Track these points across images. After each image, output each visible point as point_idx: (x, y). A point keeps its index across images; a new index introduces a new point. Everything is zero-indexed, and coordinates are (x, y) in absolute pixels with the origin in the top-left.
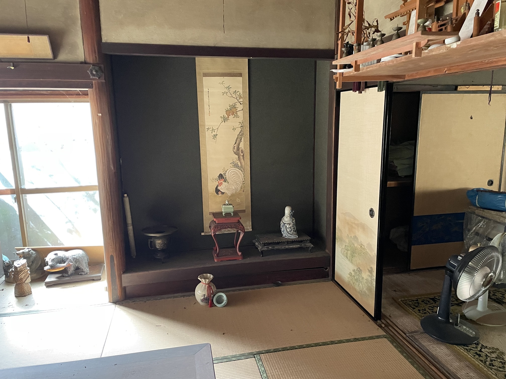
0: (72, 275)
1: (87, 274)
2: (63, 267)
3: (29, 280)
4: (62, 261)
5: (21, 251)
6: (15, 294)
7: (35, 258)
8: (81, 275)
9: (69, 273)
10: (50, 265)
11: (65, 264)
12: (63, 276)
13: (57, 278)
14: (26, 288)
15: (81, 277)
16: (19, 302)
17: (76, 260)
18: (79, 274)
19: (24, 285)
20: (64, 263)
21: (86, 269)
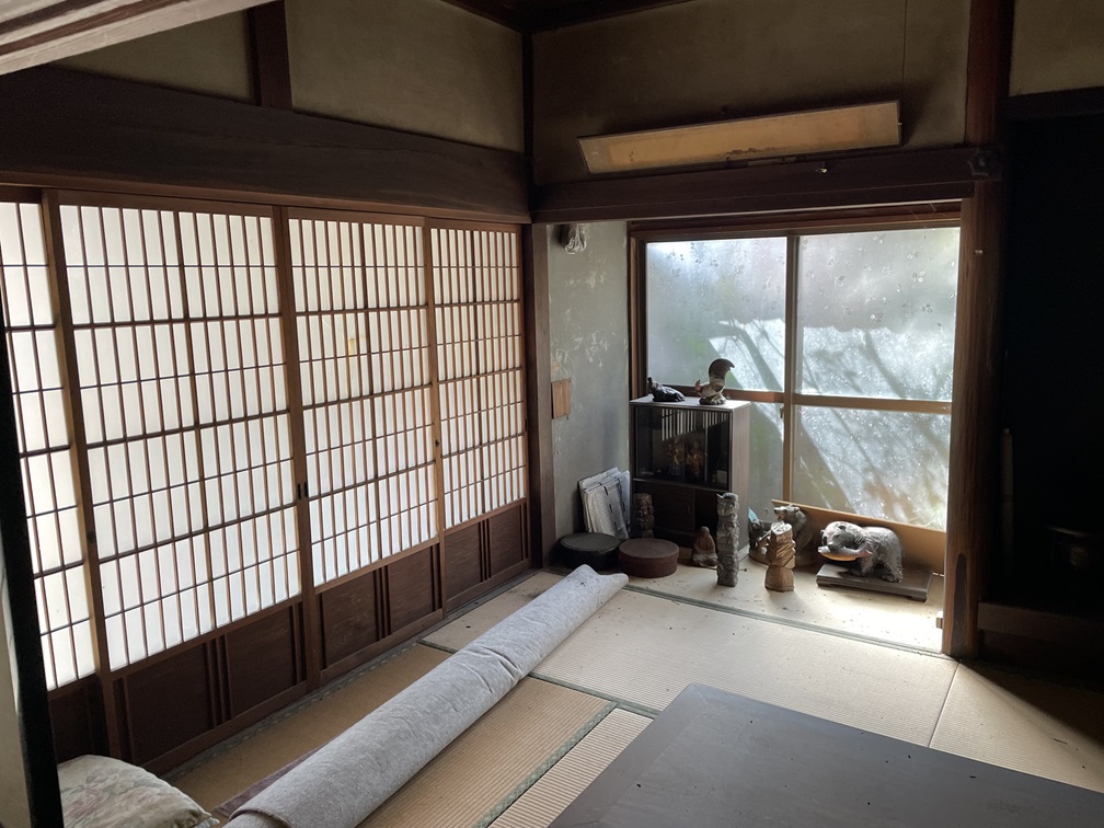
0: (867, 575)
1: (898, 581)
2: (854, 555)
3: (792, 564)
4: (853, 542)
5: (782, 508)
6: (766, 582)
7: (804, 526)
8: (886, 580)
9: (864, 570)
10: (829, 546)
11: (857, 551)
12: (852, 574)
13: (840, 573)
14: (785, 577)
15: (885, 584)
16: (771, 598)
17: (880, 548)
18: (880, 578)
19: (783, 570)
20: (856, 549)
21: (898, 573)
